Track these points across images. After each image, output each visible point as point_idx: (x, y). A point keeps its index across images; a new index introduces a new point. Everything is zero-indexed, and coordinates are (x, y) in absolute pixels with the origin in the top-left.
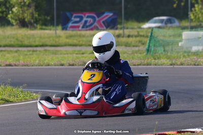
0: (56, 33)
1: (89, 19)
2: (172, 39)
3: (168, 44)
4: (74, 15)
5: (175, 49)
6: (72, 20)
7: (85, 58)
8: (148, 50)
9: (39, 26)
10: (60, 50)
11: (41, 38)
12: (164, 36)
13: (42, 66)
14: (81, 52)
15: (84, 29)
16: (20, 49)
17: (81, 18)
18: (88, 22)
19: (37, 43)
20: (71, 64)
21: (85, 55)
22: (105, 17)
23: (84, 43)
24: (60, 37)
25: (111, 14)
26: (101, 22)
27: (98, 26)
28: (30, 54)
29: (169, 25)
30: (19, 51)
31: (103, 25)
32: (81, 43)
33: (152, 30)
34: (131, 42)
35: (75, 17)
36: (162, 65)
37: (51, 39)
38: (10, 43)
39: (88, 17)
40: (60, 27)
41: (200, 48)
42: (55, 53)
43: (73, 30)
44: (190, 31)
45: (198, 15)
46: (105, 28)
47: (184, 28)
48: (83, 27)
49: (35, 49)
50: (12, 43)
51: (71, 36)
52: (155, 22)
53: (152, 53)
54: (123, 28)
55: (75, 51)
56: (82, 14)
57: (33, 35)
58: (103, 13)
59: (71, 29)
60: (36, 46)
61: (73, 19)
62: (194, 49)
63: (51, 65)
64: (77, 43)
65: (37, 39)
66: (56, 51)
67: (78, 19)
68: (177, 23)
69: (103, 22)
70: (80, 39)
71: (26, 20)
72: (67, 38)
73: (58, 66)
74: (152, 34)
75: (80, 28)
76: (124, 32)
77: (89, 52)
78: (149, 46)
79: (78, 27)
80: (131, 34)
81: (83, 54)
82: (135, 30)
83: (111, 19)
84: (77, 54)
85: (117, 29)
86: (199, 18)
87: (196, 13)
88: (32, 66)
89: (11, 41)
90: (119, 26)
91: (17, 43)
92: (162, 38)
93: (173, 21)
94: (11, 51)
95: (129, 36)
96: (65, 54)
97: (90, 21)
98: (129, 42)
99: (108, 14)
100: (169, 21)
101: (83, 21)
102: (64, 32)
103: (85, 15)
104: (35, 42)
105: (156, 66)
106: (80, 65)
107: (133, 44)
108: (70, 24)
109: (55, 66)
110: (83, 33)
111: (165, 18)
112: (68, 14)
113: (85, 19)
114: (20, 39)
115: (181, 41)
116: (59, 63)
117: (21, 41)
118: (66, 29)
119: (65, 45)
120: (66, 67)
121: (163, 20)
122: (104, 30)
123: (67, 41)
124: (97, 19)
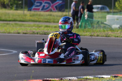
0: (24, 13)
1: (46, 4)
4: (36, 1)
11: (13, 15)
13: (5, 33)
14: (39, 26)
15: (42, 11)
17: (41, 3)
19: (11, 19)
21: (42, 28)
22: (57, 3)
23: (42, 20)
24: (26, 15)
26: (54, 6)
27: (52, 9)
32: (40, 20)
35: (37, 3)
37: (20, 16)
39: (46, 3)
40: (27, 10)
43: (35, 11)
46: (56, 11)
49: (8, 22)
51: (34, 15)
55: (35, 25)
57: (9, 14)
60: (10, 21)
61: (35, 4)
64: (37, 20)
65: (11, 16)
66: (23, 24)
67: (39, 4)
68: (108, 10)
69: (56, 7)
70: (40, 17)
71: (5, 3)
72: (31, 16)
75: (40, 10)
76: (69, 14)
79: (39, 9)
81: (40, 27)
84: (36, 27)
90: (66, 10)
93: (105, 8)
99: (59, 1)
100: (102, 9)
101: (42, 6)
102: (29, 12)
104: (9, 18)
106: (31, 34)
108: (34, 7)
110: (42, 13)
113: (43, 4)
116: (16, 32)
119: (29, 21)
120: (21, 35)
121: (99, 7)
122: (55, 12)
123: (31, 18)
124: (52, 5)
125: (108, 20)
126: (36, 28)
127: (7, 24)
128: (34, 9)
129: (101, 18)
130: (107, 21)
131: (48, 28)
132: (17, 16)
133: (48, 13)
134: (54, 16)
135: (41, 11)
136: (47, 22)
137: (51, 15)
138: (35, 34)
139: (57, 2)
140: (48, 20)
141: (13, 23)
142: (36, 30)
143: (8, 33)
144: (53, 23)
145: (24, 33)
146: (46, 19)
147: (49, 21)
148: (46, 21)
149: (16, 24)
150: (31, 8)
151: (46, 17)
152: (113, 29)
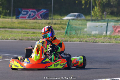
0: (12, 20)
1: (32, 13)
2: (81, 26)
3: (78, 29)
4: (23, 10)
5: (82, 33)
6: (22, 13)
7: (29, 36)
8: (66, 33)
9: (2, 16)
10: (14, 31)
11: (3, 23)
13: (3, 40)
14: (27, 33)
17: (27, 12)
18: (32, 14)
20: (21, 39)
21: (29, 34)
23: (28, 27)
24: (14, 23)
25: (45, 11)
26: (39, 15)
27: (37, 17)
29: (79, 18)
31: (40, 17)
32: (26, 27)
33: (69, 21)
34: (57, 27)
35: (24, 11)
36: (74, 42)
37: (9, 24)
40: (15, 17)
41: (97, 32)
42: (11, 32)
43: (22, 19)
44: (91, 22)
45: (96, 12)
46: (41, 19)
47: (88, 20)
51: (21, 23)
52: (71, 16)
53: (68, 34)
54: (52, 19)
55: (23, 31)
58: (41, 10)
59: (21, 19)
61: (22, 12)
62: (94, 33)
63: (9, 39)
67: (25, 13)
68: (83, 17)
70: (26, 25)
72: (18, 23)
73: (13, 40)
74: (69, 23)
75: (27, 18)
76: (52, 21)
77: (31, 33)
78: (67, 30)
80: (57, 22)
81: (28, 33)
82: (59, 21)
83: (45, 13)
84: (24, 33)
85: (48, 19)
86: (97, 15)
87: (95, 11)
90: (49, 18)
92: (74, 26)
93: (81, 16)
95: (55, 24)
96: (17, 33)
97: (33, 14)
98: (55, 28)
99: (43, 10)
101: (28, 14)
102: (17, 20)
103: (30, 11)
105: (70, 42)
106: (26, 40)
107: (57, 29)
108: (21, 16)
109: (11, 40)
110: (28, 21)
111: (76, 14)
112: (20, 9)
113: (29, 13)
115: (86, 28)
116: (13, 38)
118: (18, 19)
119: (17, 28)
122: (40, 20)
123: (19, 25)
124: (37, 13)
130: (87, 28)
132: (6, 24)
134: (39, 23)
136: (34, 29)
137: (36, 23)
139: (42, 10)
140: (34, 27)
144: (39, 30)
146: (32, 26)
147: (35, 28)
148: (33, 27)
149: (6, 31)
151: (32, 25)
152: (94, 35)
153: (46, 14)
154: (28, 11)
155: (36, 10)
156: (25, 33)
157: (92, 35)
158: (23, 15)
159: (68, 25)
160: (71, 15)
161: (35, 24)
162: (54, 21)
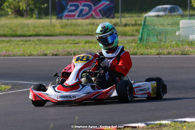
0: (51, 22)
1: (85, 8)
2: (169, 28)
4: (70, 4)
6: (68, 9)
8: (141, 39)
10: (54, 40)
11: (35, 27)
12: (162, 25)
14: (75, 42)
15: (79, 18)
16: (12, 39)
17: (77, 7)
18: (84, 10)
19: (31, 33)
21: (80, 45)
22: (101, 5)
23: (79, 32)
24: (55, 26)
25: (108, 3)
26: (98, 10)
27: (94, 14)
28: (22, 44)
29: (173, 14)
30: (11, 40)
31: (100, 14)
32: (76, 32)
33: (145, 19)
34: (128, 31)
35: (71, 6)
37: (46, 28)
38: (3, 33)
39: (84, 5)
40: (56, 17)
42: (47, 43)
43: (68, 19)
44: (190, 19)
46: (101, 17)
48: (79, 16)
49: (28, 38)
50: (6, 33)
51: (67, 25)
53: (145, 42)
54: (120, 17)
55: (69, 41)
56: (78, 2)
57: (28, 25)
58: (100, 2)
59: (66, 18)
60: (30, 36)
61: (68, 7)
62: (192, 37)
64: (73, 32)
65: (32, 29)
66: (49, 40)
67: (73, 8)
69: (100, 11)
70: (76, 28)
72: (62, 27)
73: (41, 56)
75: (76, 17)
76: (121, 21)
77: (83, 42)
78: (142, 35)
79: (74, 16)
81: (76, 44)
82: (133, 19)
84: (71, 43)
85: (114, 18)
88: (15, 56)
89: (4, 31)
90: (117, 15)
91: (10, 32)
93: (176, 10)
94: (3, 41)
95: (126, 25)
98: (126, 32)
99: (105, 2)
100: (171, 10)
101: (79, 10)
102: (59, 21)
103: (81, 4)
104: (29, 31)
106: (64, 55)
108: (66, 13)
109: (38, 56)
110: (80, 21)
113: (81, 8)
114: (14, 28)
115: (179, 29)
116: (41, 53)
117: (15, 31)
119: (60, 35)
120: (49, 57)
121: (167, 8)
122: (100, 19)
123: (62, 30)
124: (93, 8)
125: (183, 28)
126: (72, 46)
127: (26, 41)
128: (67, 16)
129: (172, 24)
130: (181, 30)
131: (91, 45)
132: (40, 29)
133: (88, 21)
134: (97, 25)
135: (77, 19)
136: (88, 35)
137: (93, 24)
138: (71, 55)
140: (89, 31)
141: (36, 39)
142: (72, 48)
143: (29, 56)
145: (53, 55)
146: (86, 30)
147: (90, 33)
148: (86, 33)
149: (40, 40)
150: (61, 15)
151: (85, 28)
152: (191, 42)
153: (109, 8)
154: (78, 4)
155: (91, 2)
156: (73, 42)
157: (186, 42)
158: (69, 12)
159: (144, 25)
160: (159, 8)
161: (90, 27)
162: (124, 21)
